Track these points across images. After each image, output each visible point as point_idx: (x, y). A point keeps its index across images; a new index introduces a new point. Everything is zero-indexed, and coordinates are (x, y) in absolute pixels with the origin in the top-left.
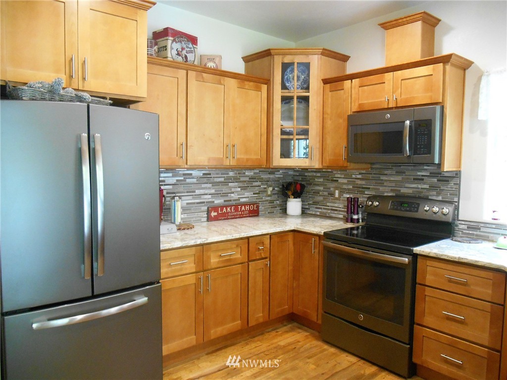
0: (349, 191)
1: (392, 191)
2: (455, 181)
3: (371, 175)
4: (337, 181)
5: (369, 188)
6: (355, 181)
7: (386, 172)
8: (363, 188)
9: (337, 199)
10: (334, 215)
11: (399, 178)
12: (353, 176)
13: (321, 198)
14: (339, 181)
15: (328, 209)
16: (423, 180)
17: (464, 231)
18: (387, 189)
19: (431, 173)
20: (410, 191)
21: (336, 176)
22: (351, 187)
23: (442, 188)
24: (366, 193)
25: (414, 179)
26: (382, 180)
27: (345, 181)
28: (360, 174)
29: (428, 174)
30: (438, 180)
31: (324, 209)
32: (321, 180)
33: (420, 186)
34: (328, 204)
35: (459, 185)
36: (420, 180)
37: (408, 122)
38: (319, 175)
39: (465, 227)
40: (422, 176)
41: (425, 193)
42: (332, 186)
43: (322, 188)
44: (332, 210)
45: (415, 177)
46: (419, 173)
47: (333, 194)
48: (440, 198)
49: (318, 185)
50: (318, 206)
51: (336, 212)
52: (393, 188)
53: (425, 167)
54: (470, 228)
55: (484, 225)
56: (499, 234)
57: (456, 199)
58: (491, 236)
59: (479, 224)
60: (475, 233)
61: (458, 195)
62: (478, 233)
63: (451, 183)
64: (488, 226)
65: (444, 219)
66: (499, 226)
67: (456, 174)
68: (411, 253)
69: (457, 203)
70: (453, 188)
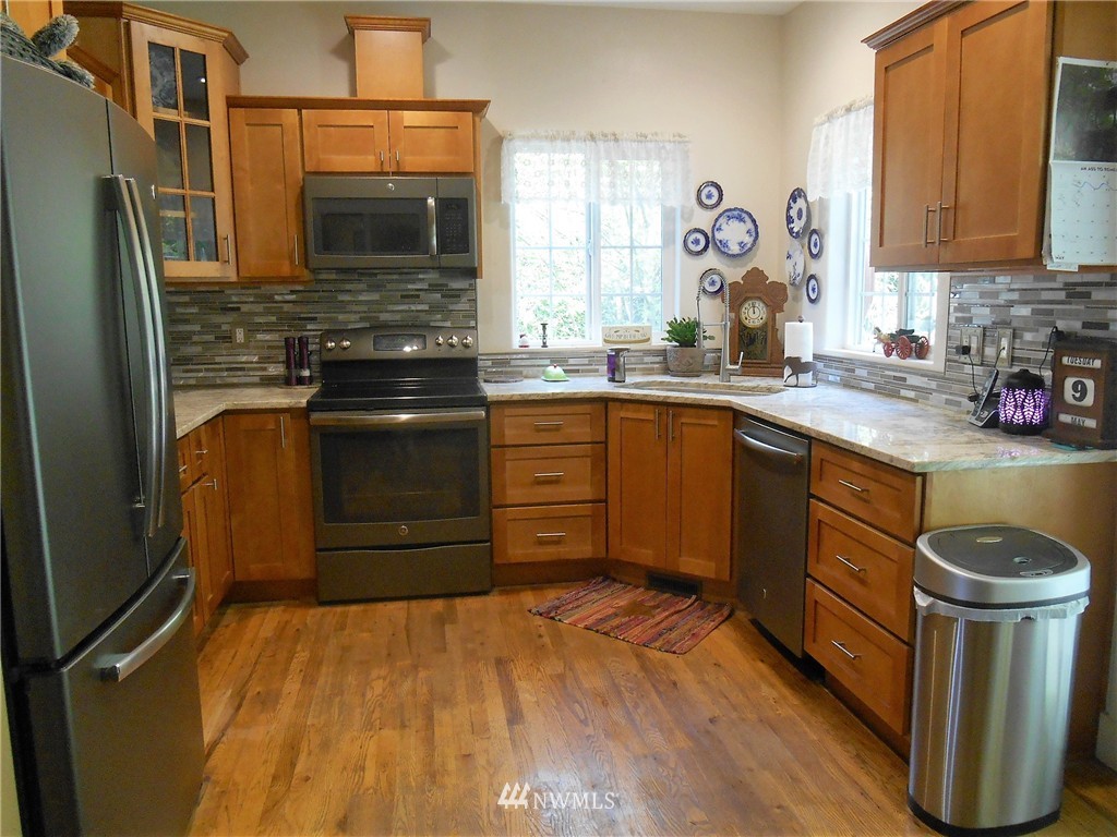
0: (268, 328)
1: (362, 319)
2: (469, 295)
3: (316, 295)
4: (238, 309)
5: (314, 319)
6: (281, 307)
7: (348, 287)
8: (300, 319)
9: (240, 345)
10: (235, 380)
11: (375, 296)
12: (276, 297)
13: (198, 349)
14: (243, 310)
15: (221, 370)
16: (418, 296)
17: (489, 370)
18: (353, 317)
19: (430, 285)
20: (398, 317)
21: (234, 299)
22: (274, 319)
23: (451, 308)
24: (309, 327)
25: (402, 297)
26: (343, 301)
27: (259, 308)
28: (292, 292)
29: (426, 287)
30: (443, 296)
31: (207, 370)
32: (194, 310)
33: (413, 308)
34: (218, 359)
35: (475, 300)
36: (412, 297)
37: (431, 201)
38: (186, 299)
39: (490, 363)
40: (417, 290)
41: (424, 318)
42: (224, 321)
43: (197, 328)
44: (228, 370)
45: (405, 293)
46: (410, 287)
47: (230, 338)
48: (448, 324)
49: (186, 321)
50: (191, 367)
51: (240, 373)
52: (363, 315)
53: (421, 276)
54: (496, 363)
55: (515, 357)
56: (534, 366)
57: (472, 323)
58: (525, 371)
59: (507, 357)
60: (504, 369)
61: (475, 317)
62: (510, 369)
63: (464, 299)
64: (520, 356)
65: (468, 354)
66: (534, 355)
67: (471, 285)
68: (483, 402)
69: (475, 328)
70: (467, 307)
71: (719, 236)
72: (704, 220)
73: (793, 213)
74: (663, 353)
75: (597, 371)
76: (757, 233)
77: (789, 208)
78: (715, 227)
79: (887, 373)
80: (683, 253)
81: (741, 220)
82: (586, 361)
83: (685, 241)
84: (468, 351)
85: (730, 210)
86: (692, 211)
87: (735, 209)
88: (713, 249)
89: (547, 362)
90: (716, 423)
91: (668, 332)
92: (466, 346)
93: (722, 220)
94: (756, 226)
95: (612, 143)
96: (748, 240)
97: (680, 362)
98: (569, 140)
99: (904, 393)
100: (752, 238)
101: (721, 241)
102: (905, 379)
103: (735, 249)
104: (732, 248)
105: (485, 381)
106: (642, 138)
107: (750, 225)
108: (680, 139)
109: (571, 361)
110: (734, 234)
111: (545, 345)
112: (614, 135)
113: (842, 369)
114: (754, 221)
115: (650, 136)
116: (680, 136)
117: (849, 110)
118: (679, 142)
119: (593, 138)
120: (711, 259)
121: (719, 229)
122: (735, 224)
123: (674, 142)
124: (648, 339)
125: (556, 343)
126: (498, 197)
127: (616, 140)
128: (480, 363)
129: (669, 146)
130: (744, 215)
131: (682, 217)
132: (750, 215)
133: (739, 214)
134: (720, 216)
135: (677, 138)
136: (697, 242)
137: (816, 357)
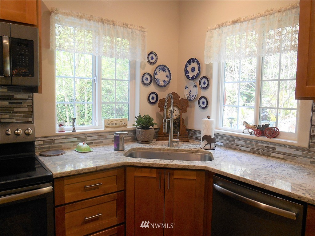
2: (29, 102)
17: (41, 146)
30: (10, 103)
35: (32, 106)
39: (41, 142)
48: (14, 120)
54: (46, 142)
55: (56, 138)
56: (69, 142)
57: (30, 120)
58: (63, 145)
59: (52, 138)
60: (50, 145)
61: (32, 116)
62: (53, 145)
63: (25, 104)
64: (60, 137)
65: (29, 139)
66: (68, 136)
67: (29, 97)
68: (50, 179)
69: (32, 122)
70: (26, 109)
71: (156, 77)
72: (150, 69)
73: (189, 69)
74: (133, 131)
75: (102, 142)
76: (170, 77)
77: (186, 67)
78: (155, 73)
79: (259, 144)
80: (141, 84)
81: (164, 70)
82: (96, 138)
83: (142, 79)
84: (29, 137)
85: (161, 66)
86: (145, 65)
87: (163, 65)
88: (153, 83)
89: (76, 139)
90: (195, 178)
91: (136, 122)
92: (28, 134)
93: (157, 70)
94: (170, 74)
95: (111, 26)
96: (167, 80)
97: (145, 137)
98: (90, 20)
99: (273, 154)
100: (169, 79)
101: (157, 79)
102: (275, 148)
103: (162, 83)
104: (161, 83)
105: (41, 155)
106: (125, 26)
107: (168, 73)
108: (142, 29)
109: (89, 138)
110: (161, 76)
111: (74, 130)
112: (113, 22)
113: (225, 140)
114: (169, 72)
115: (129, 25)
116: (142, 28)
117: (235, 22)
118: (142, 31)
119: (102, 21)
120: (152, 88)
121: (156, 74)
122: (162, 72)
123: (140, 30)
124: (126, 125)
125: (80, 129)
126: (48, 46)
127: (114, 24)
128: (36, 143)
129: (137, 32)
130: (166, 68)
131: (141, 67)
132: (168, 69)
133: (163, 68)
134: (157, 67)
135: (141, 29)
136: (147, 79)
137: (215, 134)
